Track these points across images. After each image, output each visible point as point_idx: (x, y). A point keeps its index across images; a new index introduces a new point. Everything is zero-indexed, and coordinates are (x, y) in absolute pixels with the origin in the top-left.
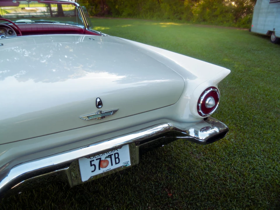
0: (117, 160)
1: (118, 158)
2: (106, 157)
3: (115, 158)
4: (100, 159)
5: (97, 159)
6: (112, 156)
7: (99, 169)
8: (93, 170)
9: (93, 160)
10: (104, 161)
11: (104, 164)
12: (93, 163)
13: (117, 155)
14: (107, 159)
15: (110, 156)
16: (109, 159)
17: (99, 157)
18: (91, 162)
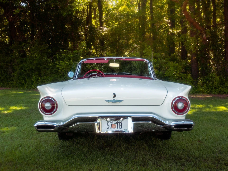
0: (121, 126)
1: (121, 125)
2: (115, 123)
3: (120, 125)
4: (112, 123)
5: (110, 123)
6: (118, 123)
7: (111, 128)
8: (108, 128)
9: (109, 123)
10: (114, 125)
11: (114, 126)
12: (108, 124)
13: (121, 124)
14: (115, 124)
15: (117, 123)
16: (116, 125)
17: (112, 122)
18: (107, 123)
